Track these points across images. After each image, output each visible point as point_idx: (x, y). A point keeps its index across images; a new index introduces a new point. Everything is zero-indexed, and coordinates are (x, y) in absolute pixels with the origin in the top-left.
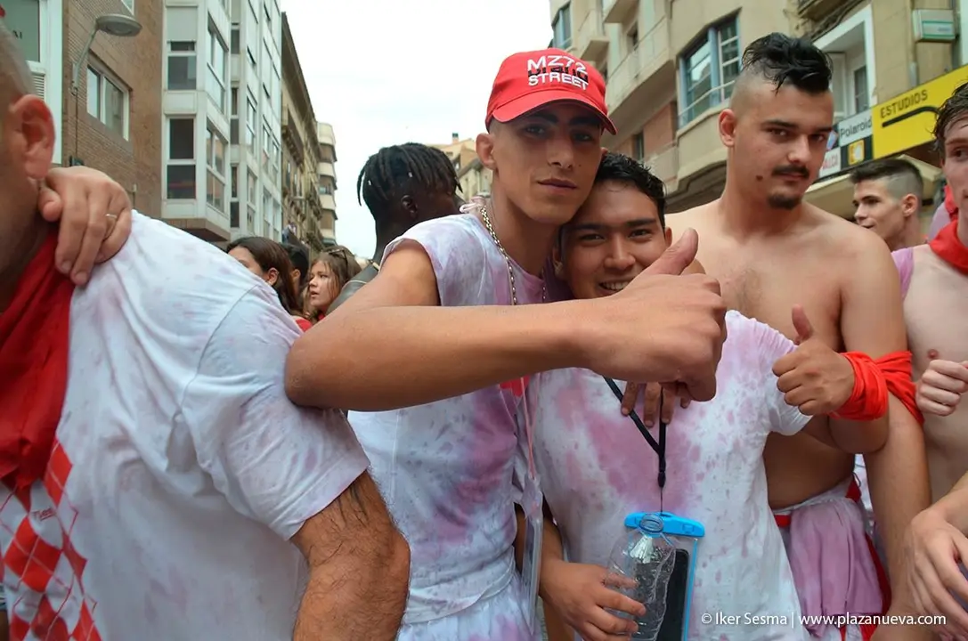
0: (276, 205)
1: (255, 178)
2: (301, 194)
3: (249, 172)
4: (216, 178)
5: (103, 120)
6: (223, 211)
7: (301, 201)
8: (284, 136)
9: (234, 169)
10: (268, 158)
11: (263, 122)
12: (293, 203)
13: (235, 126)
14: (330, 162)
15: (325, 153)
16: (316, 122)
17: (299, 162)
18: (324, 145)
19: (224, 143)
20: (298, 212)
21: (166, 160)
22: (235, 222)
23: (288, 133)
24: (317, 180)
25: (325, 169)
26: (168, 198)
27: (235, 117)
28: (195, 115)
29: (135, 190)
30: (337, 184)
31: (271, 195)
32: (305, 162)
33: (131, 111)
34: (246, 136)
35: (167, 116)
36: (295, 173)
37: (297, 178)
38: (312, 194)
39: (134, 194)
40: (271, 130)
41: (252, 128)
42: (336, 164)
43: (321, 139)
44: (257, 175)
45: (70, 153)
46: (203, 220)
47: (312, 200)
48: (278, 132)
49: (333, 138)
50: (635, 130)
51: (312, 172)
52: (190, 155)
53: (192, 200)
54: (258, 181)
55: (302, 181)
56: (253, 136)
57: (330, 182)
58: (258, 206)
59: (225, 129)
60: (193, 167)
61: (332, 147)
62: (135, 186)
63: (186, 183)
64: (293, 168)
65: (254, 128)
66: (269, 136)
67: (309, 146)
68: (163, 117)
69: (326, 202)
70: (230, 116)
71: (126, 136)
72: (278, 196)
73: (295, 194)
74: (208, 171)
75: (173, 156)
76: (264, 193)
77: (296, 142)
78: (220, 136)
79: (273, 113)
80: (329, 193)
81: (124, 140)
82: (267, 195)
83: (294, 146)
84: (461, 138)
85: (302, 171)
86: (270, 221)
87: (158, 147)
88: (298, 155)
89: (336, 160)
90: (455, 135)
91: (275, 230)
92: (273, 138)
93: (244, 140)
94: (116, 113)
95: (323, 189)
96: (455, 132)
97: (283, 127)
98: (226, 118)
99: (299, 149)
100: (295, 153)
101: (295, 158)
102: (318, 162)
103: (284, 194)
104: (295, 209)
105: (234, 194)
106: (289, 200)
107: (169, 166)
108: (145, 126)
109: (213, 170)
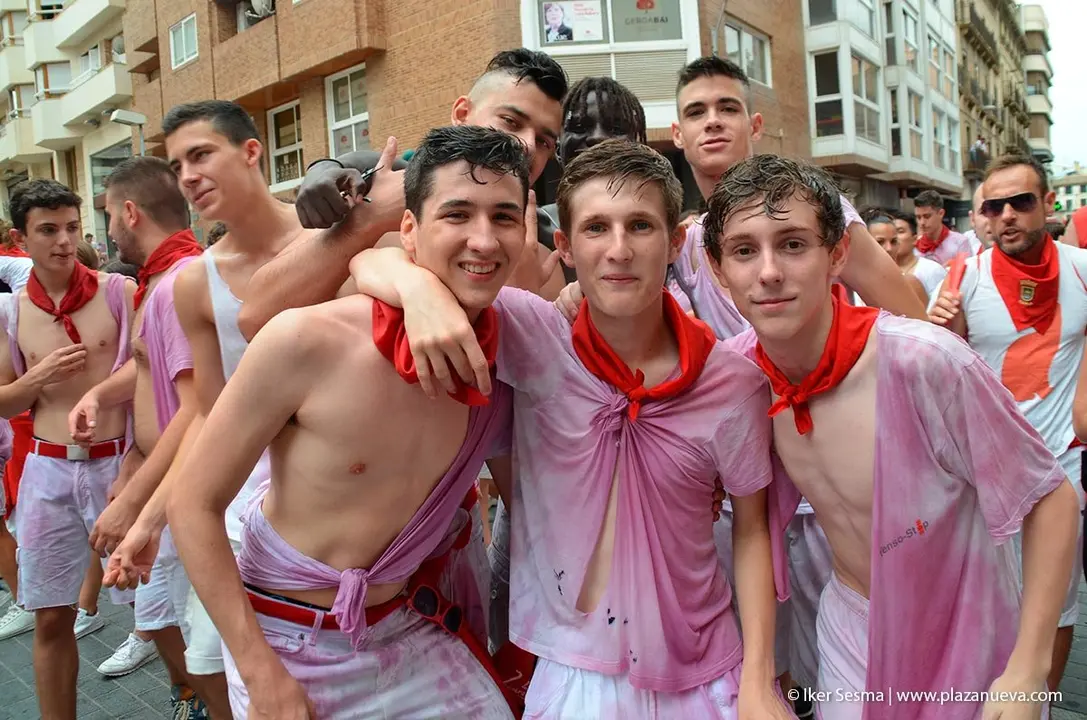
0: (952, 123)
1: (919, 98)
2: (995, 103)
3: (911, 93)
4: (868, 108)
6: (880, 141)
7: (996, 110)
8: (963, 38)
9: (893, 92)
10: (938, 72)
11: (929, 32)
12: (983, 114)
13: (890, 45)
14: (1041, 53)
15: (1033, 43)
17: (991, 63)
18: (1029, 32)
19: (876, 69)
20: (992, 123)
21: (813, 98)
22: (897, 149)
23: (970, 33)
24: (1022, 79)
25: (1033, 63)
26: (818, 135)
27: (890, 35)
28: (838, 47)
29: (781, 134)
30: (1052, 79)
31: (944, 114)
32: (1002, 61)
33: (773, 57)
35: (811, 53)
36: (987, 77)
37: (990, 82)
38: (1013, 98)
39: (780, 138)
40: (941, 37)
42: (1049, 54)
43: (1025, 26)
44: (922, 94)
46: (852, 156)
47: (1014, 105)
48: (952, 37)
51: (1012, 71)
52: (836, 90)
53: (840, 136)
54: (924, 101)
55: (996, 86)
57: (1040, 78)
58: (925, 130)
59: (878, 55)
60: (839, 103)
61: (1042, 34)
62: (781, 130)
63: (834, 119)
66: (937, 45)
67: (1007, 40)
68: (807, 56)
69: (1035, 105)
70: (884, 37)
71: (770, 84)
72: (954, 110)
73: (987, 103)
74: (857, 104)
75: (820, 93)
76: (935, 113)
78: (870, 63)
79: (942, 15)
80: (1040, 92)
82: (938, 112)
85: (996, 73)
86: (944, 141)
87: (804, 86)
88: (990, 55)
89: (1049, 49)
91: (952, 151)
92: (945, 48)
93: (903, 58)
95: (1030, 90)
97: (961, 29)
98: (879, 40)
99: (989, 48)
102: (1022, 57)
103: (968, 107)
104: (988, 120)
105: (895, 120)
106: (977, 111)
107: (817, 105)
108: (790, 68)
109: (863, 100)
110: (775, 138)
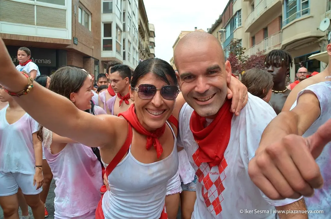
0: (137, 52)
1: (130, 43)
2: (144, 49)
3: (129, 41)
4: (119, 44)
5: (83, 24)
6: (121, 55)
7: (144, 51)
8: (139, 28)
9: (124, 40)
10: (134, 36)
11: (133, 24)
12: (141, 52)
13: (124, 25)
14: (153, 37)
15: (152, 34)
16: (149, 23)
17: (143, 37)
18: (151, 31)
19: (121, 31)
20: (143, 54)
21: (103, 37)
22: (124, 58)
23: (140, 27)
24: (149, 44)
25: (151, 40)
26: (103, 50)
27: (124, 22)
28: (112, 22)
29: (93, 48)
30: (155, 45)
31: (135, 49)
32: (145, 38)
33: (92, 21)
34: (128, 29)
35: (103, 22)
36: (142, 41)
37: (142, 43)
38: (147, 48)
39: (93, 49)
40: (135, 26)
41: (129, 26)
42: (155, 38)
43: (150, 29)
44: (131, 42)
45: (74, 36)
46: (115, 58)
47: (147, 50)
48: (137, 27)
49: (154, 29)
50: (264, 26)
51: (147, 41)
52: (110, 36)
53: (111, 51)
54: (131, 45)
55: (144, 44)
56: (130, 29)
57: (153, 44)
58: (131, 53)
59: (121, 27)
60: (111, 40)
61: (154, 32)
62: (93, 47)
63: (109, 45)
64: (141, 39)
65: (130, 25)
66: (134, 28)
67: (146, 32)
68: (102, 23)
69: (151, 51)
70: (123, 22)
71: (90, 29)
72: (137, 49)
73: (142, 49)
74: (116, 41)
75: (105, 36)
76: (133, 48)
77: (142, 30)
78: (120, 29)
79: (136, 20)
80: (153, 48)
81: (89, 31)
82: (134, 49)
83: (142, 32)
84: (198, 29)
85: (144, 41)
86: (135, 58)
87: (100, 33)
88: (143, 35)
89: (155, 37)
90: (196, 28)
91: (136, 61)
92: (136, 29)
93: (127, 30)
94: (87, 22)
95: (151, 47)
96: (196, 27)
97: (139, 25)
98: (122, 23)
99: (143, 33)
100: (142, 34)
101: (142, 36)
102: (149, 37)
103: (139, 48)
104: (142, 53)
105: (124, 49)
106: (140, 50)
107: (103, 40)
108: (96, 26)
109: (118, 41)
110: (91, 49)
